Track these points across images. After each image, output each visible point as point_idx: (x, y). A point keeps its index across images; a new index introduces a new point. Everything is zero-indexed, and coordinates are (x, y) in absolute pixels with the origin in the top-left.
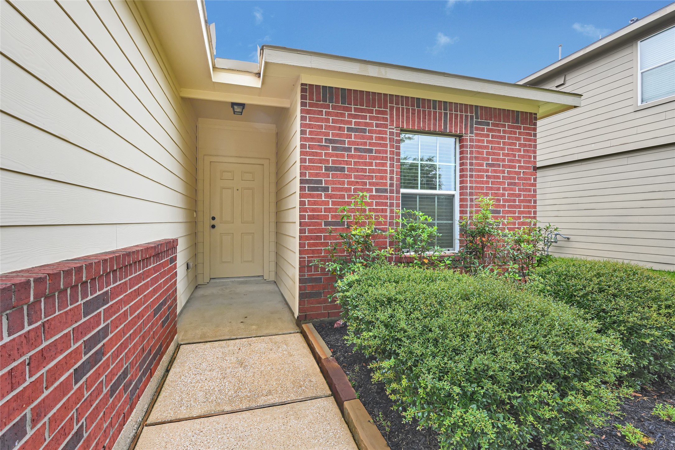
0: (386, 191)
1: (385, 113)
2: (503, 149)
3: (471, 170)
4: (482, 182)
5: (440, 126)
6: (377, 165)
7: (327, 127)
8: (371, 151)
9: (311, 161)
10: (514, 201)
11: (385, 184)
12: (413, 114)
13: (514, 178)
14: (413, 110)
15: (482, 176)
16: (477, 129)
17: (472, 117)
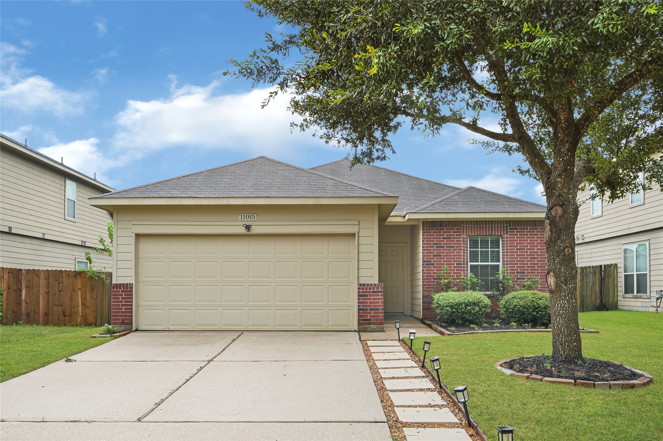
0: (461, 264)
1: (460, 229)
2: (526, 240)
3: (507, 252)
4: (514, 258)
5: (489, 232)
6: (456, 253)
7: (433, 238)
8: (454, 247)
9: (426, 253)
10: (534, 267)
11: (461, 261)
12: (474, 228)
13: (534, 255)
14: (474, 226)
15: (514, 255)
16: (510, 232)
17: (507, 227)
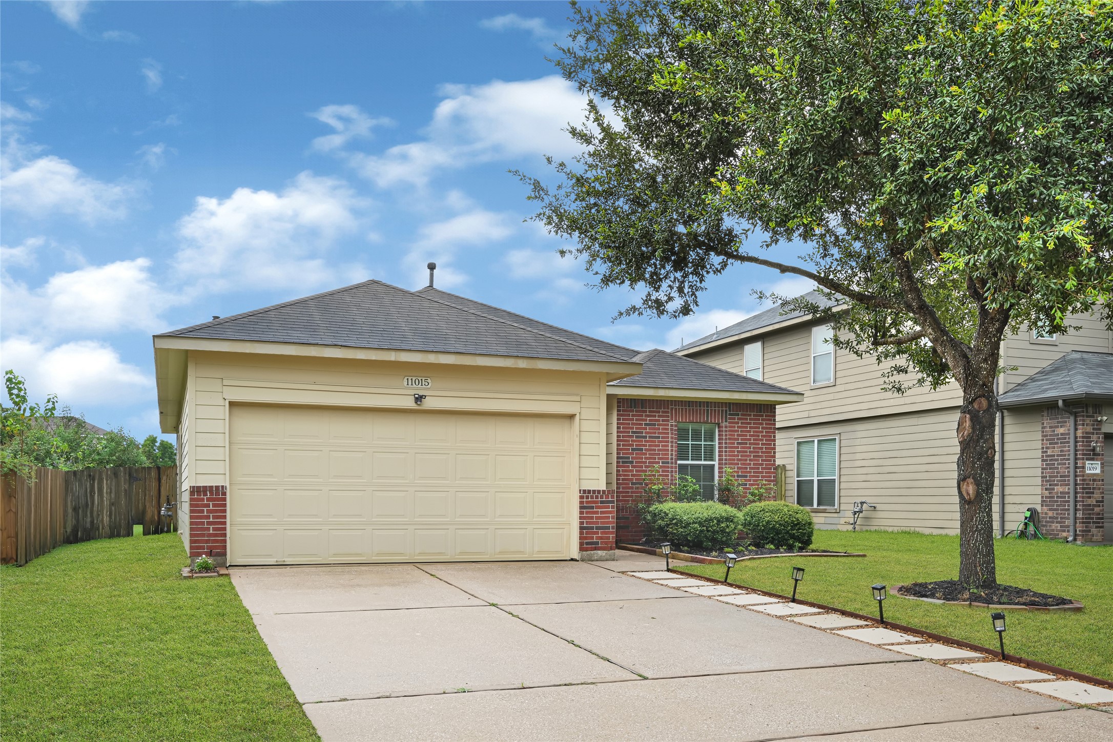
0: (668, 463)
1: (668, 412)
2: (750, 432)
3: (726, 447)
4: (734, 456)
5: (704, 418)
6: (662, 446)
7: (633, 424)
8: (659, 437)
9: (623, 445)
10: (758, 468)
11: (668, 458)
12: (686, 411)
13: (758, 452)
14: (686, 409)
15: (734, 452)
16: (730, 419)
17: (726, 411)
